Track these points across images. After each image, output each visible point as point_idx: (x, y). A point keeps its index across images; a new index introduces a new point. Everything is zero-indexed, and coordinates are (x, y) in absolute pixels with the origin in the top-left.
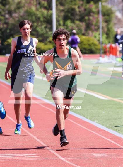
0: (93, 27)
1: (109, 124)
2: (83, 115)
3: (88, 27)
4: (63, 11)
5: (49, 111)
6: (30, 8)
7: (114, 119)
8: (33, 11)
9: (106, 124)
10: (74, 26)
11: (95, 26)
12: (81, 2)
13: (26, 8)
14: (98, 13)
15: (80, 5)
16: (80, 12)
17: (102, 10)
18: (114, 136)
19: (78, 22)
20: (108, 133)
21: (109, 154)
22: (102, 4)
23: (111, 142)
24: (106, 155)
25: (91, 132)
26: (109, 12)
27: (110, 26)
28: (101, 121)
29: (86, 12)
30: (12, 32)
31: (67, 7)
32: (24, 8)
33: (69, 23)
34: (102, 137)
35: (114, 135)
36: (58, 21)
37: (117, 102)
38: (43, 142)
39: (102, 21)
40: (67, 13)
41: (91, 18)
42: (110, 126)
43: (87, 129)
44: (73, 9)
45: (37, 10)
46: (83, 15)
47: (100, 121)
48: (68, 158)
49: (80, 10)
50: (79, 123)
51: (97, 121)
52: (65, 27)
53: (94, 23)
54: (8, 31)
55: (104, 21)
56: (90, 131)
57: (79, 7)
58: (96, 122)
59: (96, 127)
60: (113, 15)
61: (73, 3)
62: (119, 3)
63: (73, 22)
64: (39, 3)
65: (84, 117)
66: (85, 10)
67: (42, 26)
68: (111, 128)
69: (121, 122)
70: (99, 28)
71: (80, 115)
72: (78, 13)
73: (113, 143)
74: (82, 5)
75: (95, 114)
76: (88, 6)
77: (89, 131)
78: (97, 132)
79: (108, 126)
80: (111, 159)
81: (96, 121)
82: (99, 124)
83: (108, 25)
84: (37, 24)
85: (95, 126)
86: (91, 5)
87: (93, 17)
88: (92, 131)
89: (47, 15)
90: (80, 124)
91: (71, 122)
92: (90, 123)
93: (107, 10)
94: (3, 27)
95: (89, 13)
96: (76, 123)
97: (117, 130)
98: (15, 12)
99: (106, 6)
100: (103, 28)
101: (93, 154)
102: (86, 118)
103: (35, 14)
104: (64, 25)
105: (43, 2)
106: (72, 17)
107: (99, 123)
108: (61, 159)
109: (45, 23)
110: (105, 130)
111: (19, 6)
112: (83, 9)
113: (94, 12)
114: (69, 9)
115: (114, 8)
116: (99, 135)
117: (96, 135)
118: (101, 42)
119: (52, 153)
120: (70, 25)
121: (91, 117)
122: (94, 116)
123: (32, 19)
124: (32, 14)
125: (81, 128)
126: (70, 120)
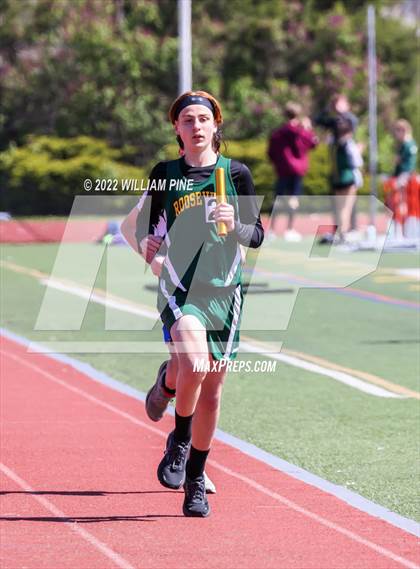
2: (296, 457)
4: (221, 39)
6: (90, 29)
8: (103, 39)
9: (389, 497)
10: (266, 99)
12: (295, 7)
13: (71, 29)
14: (364, 49)
15: (289, 15)
16: (288, 43)
17: (377, 38)
19: (282, 86)
20: (397, 530)
22: (377, 13)
25: (328, 529)
26: (408, 45)
28: (369, 482)
29: (315, 46)
30: (18, 124)
31: (238, 23)
32: (65, 27)
33: (244, 87)
34: (373, 546)
36: (200, 79)
39: (379, 83)
40: (237, 51)
41: (335, 69)
43: (314, 516)
44: (263, 34)
45: (117, 34)
46: (303, 58)
47: (364, 484)
49: (291, 36)
50: (279, 493)
51: (354, 483)
52: (231, 104)
53: (346, 89)
54: (2, 119)
55: (386, 81)
56: (324, 522)
57: (286, 26)
58: (350, 487)
59: (350, 509)
61: (263, 8)
63: (261, 84)
64: (127, 9)
65: (303, 466)
66: (311, 35)
67: (135, 100)
68: (411, 512)
70: (365, 110)
71: (285, 458)
72: (282, 47)
74: (299, 18)
75: (345, 454)
76: (323, 21)
77: (320, 524)
78: (351, 529)
79: (396, 502)
81: (348, 483)
82: (364, 494)
83: (403, 96)
84: (118, 94)
86: (337, 20)
87: (344, 64)
88: (334, 522)
89: (158, 58)
90: (286, 496)
91: (247, 485)
92: (326, 490)
93: (399, 41)
95: (329, 48)
96: (269, 493)
98: (29, 42)
99: (397, 24)
100: (380, 110)
102: (307, 473)
103: (107, 53)
104: (225, 96)
105: (141, 4)
106: (260, 67)
107: (361, 489)
109: (150, 88)
110: (382, 518)
111: (43, 19)
112: (302, 32)
113: (344, 47)
114: (244, 33)
116: (360, 540)
117: (347, 538)
118: (373, 167)
120: (251, 98)
121: (331, 466)
122: (342, 464)
123: (97, 69)
124: (99, 53)
125: (291, 509)
126: (244, 478)
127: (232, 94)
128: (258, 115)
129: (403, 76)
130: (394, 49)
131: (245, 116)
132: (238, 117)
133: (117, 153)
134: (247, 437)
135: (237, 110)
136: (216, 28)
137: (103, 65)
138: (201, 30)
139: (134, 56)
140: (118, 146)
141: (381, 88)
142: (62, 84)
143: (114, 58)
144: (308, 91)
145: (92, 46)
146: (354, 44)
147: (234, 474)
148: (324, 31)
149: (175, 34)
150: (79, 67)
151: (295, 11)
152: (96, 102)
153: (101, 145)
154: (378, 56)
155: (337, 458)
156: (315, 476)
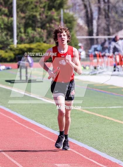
2: (45, 124)
3: (50, 34)
4: (24, 18)
5: (10, 120)
7: (76, 128)
10: (35, 33)
12: (42, 9)
14: (60, 20)
15: (41, 12)
16: (41, 19)
17: (64, 17)
19: (39, 30)
21: (72, 164)
22: (63, 11)
23: (74, 152)
24: (69, 165)
26: (71, 19)
27: (72, 34)
29: (47, 19)
31: (28, 14)
33: (30, 30)
35: (77, 145)
36: (19, 28)
40: (28, 21)
41: (53, 25)
42: (73, 136)
43: (49, 139)
44: (34, 17)
46: (44, 22)
49: (41, 17)
50: (40, 133)
52: (27, 34)
57: (40, 14)
60: (75, 23)
61: (34, 10)
62: (81, 10)
63: (34, 29)
64: (0, 11)
65: (46, 126)
66: (46, 17)
67: (2, 34)
69: (84, 132)
71: (42, 124)
72: (39, 20)
73: (76, 153)
74: (43, 12)
76: (50, 13)
81: (58, 130)
85: (57, 135)
86: (53, 13)
87: (55, 24)
89: (8, 23)
90: (42, 134)
91: (32, 131)
92: (52, 132)
93: (69, 18)
95: (51, 20)
96: (38, 133)
97: (79, 140)
99: (68, 14)
101: (55, 164)
102: (48, 128)
104: (25, 32)
105: (3, 9)
106: (34, 25)
109: (6, 30)
112: (44, 16)
113: (55, 20)
114: (29, 16)
115: (76, 16)
119: (14, 163)
120: (31, 33)
121: (53, 126)
122: (56, 126)
125: (43, 137)
126: (32, 129)
127: (27, 32)
128: (33, 37)
130: (68, 20)
131: (30, 37)
132: (28, 38)
134: (32, 119)
135: (28, 36)
138: (19, 16)
139: (2, 22)
144: (45, 31)
146: (57, 19)
147: (29, 128)
148: (50, 15)
149: (12, 16)
151: (43, 11)
154: (64, 22)
155: (55, 124)
156: (49, 129)
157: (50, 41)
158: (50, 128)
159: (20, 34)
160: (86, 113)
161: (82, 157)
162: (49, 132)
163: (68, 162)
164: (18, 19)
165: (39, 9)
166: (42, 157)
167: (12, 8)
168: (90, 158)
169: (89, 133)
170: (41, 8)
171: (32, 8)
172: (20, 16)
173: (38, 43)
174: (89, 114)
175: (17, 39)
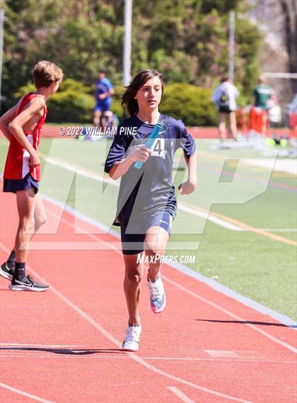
0: (214, 67)
1: (243, 285)
3: (204, 66)
4: (148, 27)
6: (75, 19)
7: (254, 274)
8: (82, 25)
9: (236, 285)
10: (172, 62)
11: (220, 64)
12: (190, 11)
13: (64, 20)
14: (227, 36)
15: (186, 16)
16: (185, 31)
17: (236, 29)
18: (253, 312)
19: (181, 55)
20: (241, 304)
21: (242, 352)
22: (236, 16)
24: (236, 354)
25: (203, 302)
26: (252, 34)
27: (251, 66)
28: (225, 277)
29: (201, 33)
31: (158, 19)
32: (61, 18)
33: (160, 55)
35: (254, 310)
36: (135, 50)
37: (262, 235)
38: (94, 319)
39: (235, 55)
40: (157, 34)
41: (211, 46)
42: (246, 291)
43: (194, 294)
44: (171, 26)
45: (90, 23)
46: (193, 40)
47: (222, 278)
48: (150, 358)
49: (187, 27)
50: (175, 281)
51: (217, 277)
52: (153, 64)
53: (217, 58)
54: (25, 68)
55: (239, 54)
56: (200, 298)
57: (184, 22)
58: (215, 279)
59: (214, 291)
60: (260, 44)
61: (172, 11)
62: (275, 16)
63: (169, 53)
64: (96, 10)
65: (188, 266)
66: (198, 27)
67: (98, 61)
68: (249, 294)
69: (270, 282)
70: (227, 70)
72: (182, 33)
74: (191, 17)
75: (212, 261)
76: (206, 19)
77: (197, 299)
78: (215, 302)
79: (240, 289)
80: (245, 365)
81: (213, 277)
82: (222, 283)
83: (249, 62)
84: (90, 56)
85: (212, 289)
86: (213, 19)
87: (216, 44)
88: (206, 298)
89: (112, 37)
90: (179, 283)
92: (201, 280)
93: (248, 32)
94: (13, 58)
95: (208, 35)
97: (260, 299)
98: (40, 25)
100: (236, 70)
101: (206, 351)
103: (84, 33)
104: (149, 59)
105: (104, 7)
106: (169, 44)
107: (221, 281)
108: (133, 360)
109: (108, 53)
110: (234, 297)
111: (49, 13)
112: (193, 25)
113: (216, 34)
114: (161, 25)
115: (263, 28)
116: (220, 308)
117: (213, 308)
120: (163, 61)
121: (204, 267)
122: (211, 266)
123: (78, 42)
124: (80, 32)
127: (152, 58)
128: (167, 71)
129: (249, 51)
130: (245, 36)
133: (88, 89)
135: (156, 67)
136: (145, 22)
137: (82, 40)
138: (137, 23)
139: (99, 36)
140: (88, 85)
141: (237, 58)
142: (59, 50)
143: (87, 36)
144: (195, 59)
145: (76, 29)
146: (221, 33)
148: (205, 25)
149: (122, 24)
150: (68, 40)
151: (190, 14)
152: (77, 61)
153: (80, 84)
154: (235, 40)
157: (204, 81)
158: (195, 270)
159: (137, 63)
160: (277, 242)
161: (265, 337)
162: (195, 280)
163: (232, 347)
164: (136, 30)
165: (182, 10)
166: (178, 334)
167: (123, 4)
168: (282, 340)
169: (281, 286)
170: (187, 7)
171: (168, 8)
172: (140, 25)
173: (177, 85)
174: (284, 244)
175: (132, 74)
